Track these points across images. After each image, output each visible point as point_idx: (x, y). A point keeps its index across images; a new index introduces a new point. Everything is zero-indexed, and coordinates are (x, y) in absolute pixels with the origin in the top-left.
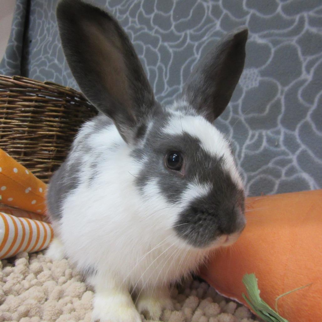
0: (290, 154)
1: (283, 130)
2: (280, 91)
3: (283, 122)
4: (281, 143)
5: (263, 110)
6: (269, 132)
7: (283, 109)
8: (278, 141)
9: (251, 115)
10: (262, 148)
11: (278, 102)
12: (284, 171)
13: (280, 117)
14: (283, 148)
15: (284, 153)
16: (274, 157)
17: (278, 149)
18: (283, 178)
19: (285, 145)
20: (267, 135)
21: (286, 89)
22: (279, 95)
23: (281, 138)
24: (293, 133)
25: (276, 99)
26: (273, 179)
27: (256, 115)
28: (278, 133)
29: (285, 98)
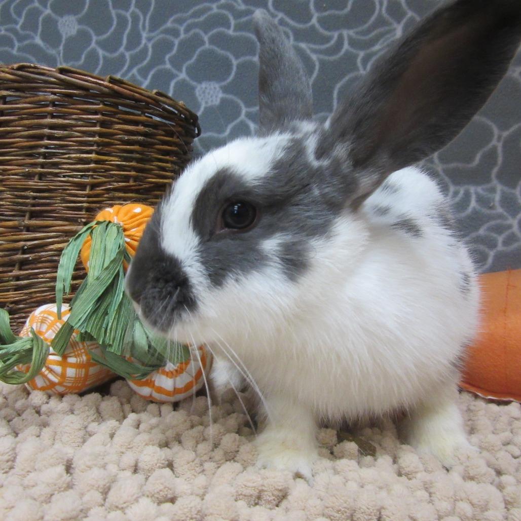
0: (510, 217)
1: (499, 187)
2: (496, 137)
3: (500, 177)
4: (497, 204)
5: (470, 159)
6: (480, 189)
7: (500, 160)
8: (493, 200)
9: (453, 165)
10: (469, 210)
11: (494, 151)
12: (500, 239)
13: (495, 170)
14: (500, 210)
15: (500, 216)
16: (488, 222)
17: (493, 212)
18: (500, 247)
19: (502, 206)
20: (477, 193)
21: (505, 134)
22: (494, 142)
23: (497, 197)
24: (513, 191)
25: (490, 146)
26: (487, 250)
27: (460, 165)
28: (493, 190)
29: (504, 147)
